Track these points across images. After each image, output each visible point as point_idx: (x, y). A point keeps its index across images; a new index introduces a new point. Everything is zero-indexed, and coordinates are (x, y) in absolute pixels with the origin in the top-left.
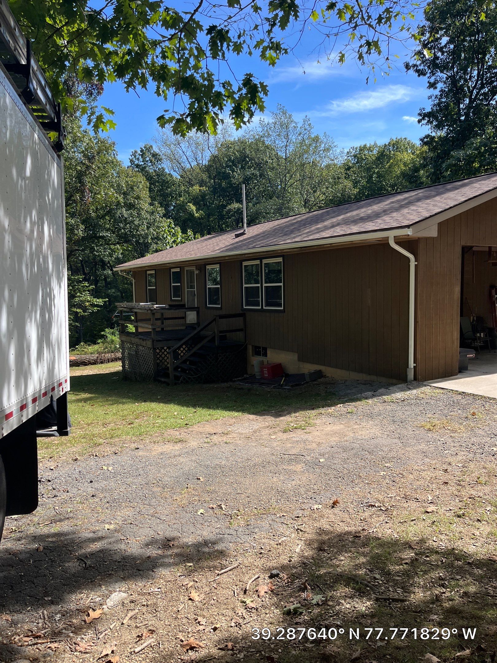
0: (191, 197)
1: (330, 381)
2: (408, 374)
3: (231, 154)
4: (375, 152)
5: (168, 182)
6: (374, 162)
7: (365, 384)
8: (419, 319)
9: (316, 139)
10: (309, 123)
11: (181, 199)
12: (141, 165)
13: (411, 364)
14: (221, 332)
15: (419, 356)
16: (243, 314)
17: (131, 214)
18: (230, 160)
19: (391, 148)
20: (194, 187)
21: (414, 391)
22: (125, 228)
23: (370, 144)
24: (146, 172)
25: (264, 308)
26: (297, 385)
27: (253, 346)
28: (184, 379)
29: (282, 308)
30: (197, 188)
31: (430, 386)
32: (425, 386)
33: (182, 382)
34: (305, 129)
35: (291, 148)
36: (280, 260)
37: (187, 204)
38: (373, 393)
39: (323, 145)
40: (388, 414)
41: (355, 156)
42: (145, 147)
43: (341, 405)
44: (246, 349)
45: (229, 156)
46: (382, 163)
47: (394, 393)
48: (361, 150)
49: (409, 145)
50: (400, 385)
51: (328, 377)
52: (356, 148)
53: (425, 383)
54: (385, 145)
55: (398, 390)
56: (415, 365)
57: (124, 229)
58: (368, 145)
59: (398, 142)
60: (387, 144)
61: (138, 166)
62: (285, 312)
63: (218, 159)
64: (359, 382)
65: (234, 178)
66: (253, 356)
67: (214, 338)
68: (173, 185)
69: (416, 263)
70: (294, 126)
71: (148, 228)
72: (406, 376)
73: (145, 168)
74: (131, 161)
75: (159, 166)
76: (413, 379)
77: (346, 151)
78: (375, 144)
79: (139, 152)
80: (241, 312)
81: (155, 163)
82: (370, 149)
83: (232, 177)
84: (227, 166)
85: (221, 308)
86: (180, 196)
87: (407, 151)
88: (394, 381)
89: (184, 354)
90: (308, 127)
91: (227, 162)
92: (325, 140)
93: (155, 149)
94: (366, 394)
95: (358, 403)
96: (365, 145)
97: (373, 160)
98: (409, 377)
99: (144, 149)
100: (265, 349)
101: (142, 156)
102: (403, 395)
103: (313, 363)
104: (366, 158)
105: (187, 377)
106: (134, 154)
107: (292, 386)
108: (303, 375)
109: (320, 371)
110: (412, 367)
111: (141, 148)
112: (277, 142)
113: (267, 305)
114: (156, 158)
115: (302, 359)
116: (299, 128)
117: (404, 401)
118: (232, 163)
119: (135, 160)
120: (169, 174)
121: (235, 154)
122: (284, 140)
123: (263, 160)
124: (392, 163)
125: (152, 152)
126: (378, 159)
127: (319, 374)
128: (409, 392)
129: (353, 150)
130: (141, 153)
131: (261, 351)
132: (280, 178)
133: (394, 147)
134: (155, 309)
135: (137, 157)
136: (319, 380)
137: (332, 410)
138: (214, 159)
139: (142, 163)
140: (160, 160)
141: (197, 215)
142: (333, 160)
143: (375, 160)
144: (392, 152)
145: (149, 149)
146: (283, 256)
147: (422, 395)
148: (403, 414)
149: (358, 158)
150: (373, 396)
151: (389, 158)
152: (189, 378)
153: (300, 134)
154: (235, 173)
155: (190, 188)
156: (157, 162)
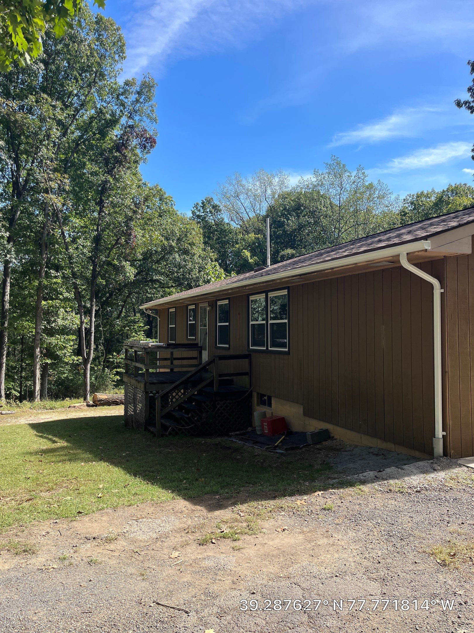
0: (246, 244)
1: (336, 445)
2: (434, 446)
3: (286, 203)
4: (433, 199)
5: (225, 230)
6: (432, 208)
7: (377, 455)
8: (448, 369)
9: (370, 187)
10: (363, 171)
11: (237, 246)
12: (202, 216)
13: (438, 432)
14: (220, 376)
15: (450, 422)
16: (248, 356)
17: (184, 259)
18: (285, 209)
19: (450, 194)
20: (250, 235)
21: (441, 475)
22: (179, 272)
23: (428, 191)
24: (206, 221)
25: (269, 349)
26: (293, 449)
27: (258, 393)
28: (173, 430)
29: (287, 350)
30: (252, 236)
31: (468, 467)
32: (460, 466)
33: (170, 434)
34: (359, 178)
35: (345, 197)
36: (285, 292)
37: (242, 250)
38: (376, 473)
39: (377, 192)
40: (385, 517)
41: (412, 203)
42: (206, 200)
43: (320, 493)
44: (251, 395)
45: (285, 205)
46: (440, 208)
47: (408, 475)
48: (418, 197)
49: (469, 191)
50: (421, 463)
51: (336, 439)
52: (413, 195)
53: (460, 461)
54: (444, 191)
55: (415, 471)
56: (445, 433)
57: (177, 273)
58: (425, 192)
59: (457, 188)
60: (445, 190)
61: (199, 217)
62: (289, 354)
63: (274, 209)
64: (372, 450)
65: (288, 225)
66: (258, 405)
67: (212, 383)
68: (231, 233)
69: (442, 291)
70: (348, 176)
71: (200, 271)
72: (433, 449)
73: (205, 218)
74: (193, 213)
75: (219, 217)
76: (442, 454)
77: (402, 197)
78: (433, 191)
79: (201, 204)
80: (247, 353)
81: (214, 214)
82: (427, 196)
83: (287, 225)
84: (283, 215)
85: (229, 348)
86: (237, 243)
87: (467, 196)
88: (417, 454)
89: (177, 400)
90: (361, 176)
91: (282, 211)
92: (379, 187)
93: (216, 202)
94: (365, 474)
95: (349, 490)
96: (422, 192)
97: (431, 206)
98: (435, 450)
99: (205, 201)
100: (270, 398)
101: (203, 207)
102: (422, 479)
103: (320, 420)
104: (423, 204)
105: (177, 428)
106: (196, 206)
107: (286, 450)
108: (304, 434)
109: (327, 431)
110: (441, 436)
111: (202, 201)
112: (331, 190)
113: (273, 345)
114: (216, 209)
115: (308, 413)
116: (353, 177)
117: (419, 492)
118: (287, 212)
119: (196, 212)
120: (228, 224)
121: (290, 203)
122: (338, 188)
123: (317, 208)
124: (451, 207)
125: (212, 204)
126: (436, 204)
127: (325, 435)
128: (432, 475)
129: (410, 197)
130: (202, 205)
131: (266, 401)
132: (334, 225)
133: (453, 193)
134: (149, 348)
135: (199, 208)
136: (324, 443)
137: (303, 502)
138: (271, 209)
139: (203, 214)
140: (220, 211)
141: (251, 261)
142: (388, 207)
143: (433, 206)
144: (451, 198)
145: (209, 201)
146: (288, 288)
147: (452, 483)
148: (409, 520)
149: (415, 204)
150: (376, 479)
151: (448, 203)
152: (180, 429)
153: (354, 182)
154: (289, 221)
155: (246, 236)
156: (217, 212)
